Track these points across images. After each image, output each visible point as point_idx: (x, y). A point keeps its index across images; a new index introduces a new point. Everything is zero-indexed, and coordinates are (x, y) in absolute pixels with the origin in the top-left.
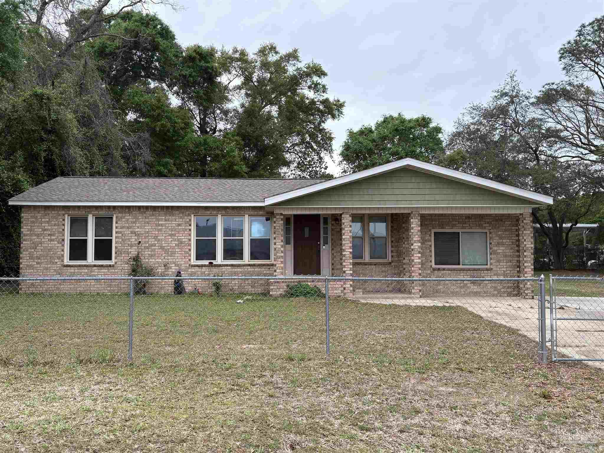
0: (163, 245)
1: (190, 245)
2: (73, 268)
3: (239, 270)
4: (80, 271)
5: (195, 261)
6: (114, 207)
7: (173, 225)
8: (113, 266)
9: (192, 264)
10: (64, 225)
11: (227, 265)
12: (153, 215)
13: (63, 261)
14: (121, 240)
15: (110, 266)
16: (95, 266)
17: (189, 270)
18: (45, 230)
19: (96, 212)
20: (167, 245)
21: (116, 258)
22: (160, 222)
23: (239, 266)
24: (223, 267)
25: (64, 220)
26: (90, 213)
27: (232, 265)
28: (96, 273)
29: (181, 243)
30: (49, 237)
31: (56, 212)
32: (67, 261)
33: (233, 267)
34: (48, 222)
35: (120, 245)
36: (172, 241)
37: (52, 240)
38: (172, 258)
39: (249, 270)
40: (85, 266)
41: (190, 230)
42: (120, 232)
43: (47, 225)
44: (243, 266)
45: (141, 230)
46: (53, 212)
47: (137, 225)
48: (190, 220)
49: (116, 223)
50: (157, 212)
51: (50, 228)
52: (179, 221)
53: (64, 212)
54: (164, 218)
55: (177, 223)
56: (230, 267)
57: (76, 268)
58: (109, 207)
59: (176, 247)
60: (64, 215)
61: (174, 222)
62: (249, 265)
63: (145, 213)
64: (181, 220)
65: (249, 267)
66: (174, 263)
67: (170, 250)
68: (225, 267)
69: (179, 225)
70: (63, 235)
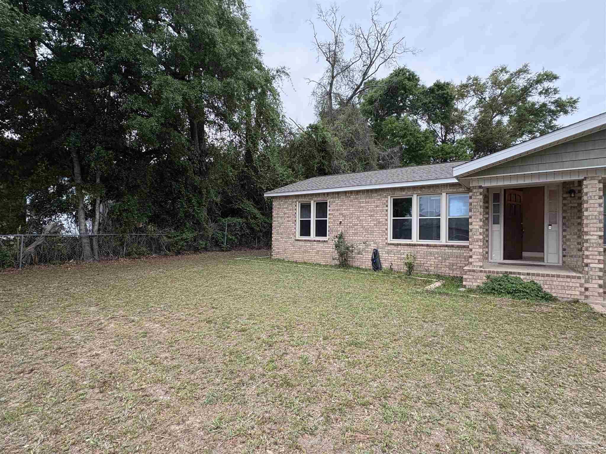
0: (364, 225)
1: (386, 225)
2: (301, 242)
3: (435, 250)
4: (305, 244)
5: (392, 239)
6: (328, 194)
7: (372, 206)
8: (327, 241)
9: (389, 242)
10: (296, 209)
11: (422, 245)
12: (356, 199)
13: (295, 237)
14: (332, 221)
15: (325, 241)
16: (315, 241)
17: (386, 248)
18: (285, 214)
19: (316, 199)
20: (367, 224)
21: (329, 236)
22: (361, 205)
23: (435, 246)
24: (418, 247)
25: (296, 206)
26: (312, 199)
27: (427, 245)
28: (316, 247)
29: (379, 223)
30: (287, 219)
31: (291, 200)
32: (298, 236)
33: (429, 247)
34: (287, 208)
35: (332, 224)
36: (371, 221)
37: (289, 221)
38: (371, 236)
39: (447, 251)
40: (308, 241)
41: (387, 211)
42: (332, 214)
43: (286, 210)
44: (440, 247)
45: (347, 212)
46: (290, 200)
47: (344, 208)
48: (387, 201)
49: (329, 206)
50: (359, 196)
51: (288, 212)
52: (378, 203)
53: (295, 200)
54: (364, 200)
55: (375, 204)
56: (425, 247)
57: (303, 242)
58: (324, 194)
59: (375, 227)
60: (296, 202)
61: (374, 204)
62: (447, 246)
63: (350, 197)
64: (379, 202)
65: (447, 248)
66: (373, 241)
67: (370, 229)
68: (421, 247)
69: (377, 206)
70: (296, 217)
